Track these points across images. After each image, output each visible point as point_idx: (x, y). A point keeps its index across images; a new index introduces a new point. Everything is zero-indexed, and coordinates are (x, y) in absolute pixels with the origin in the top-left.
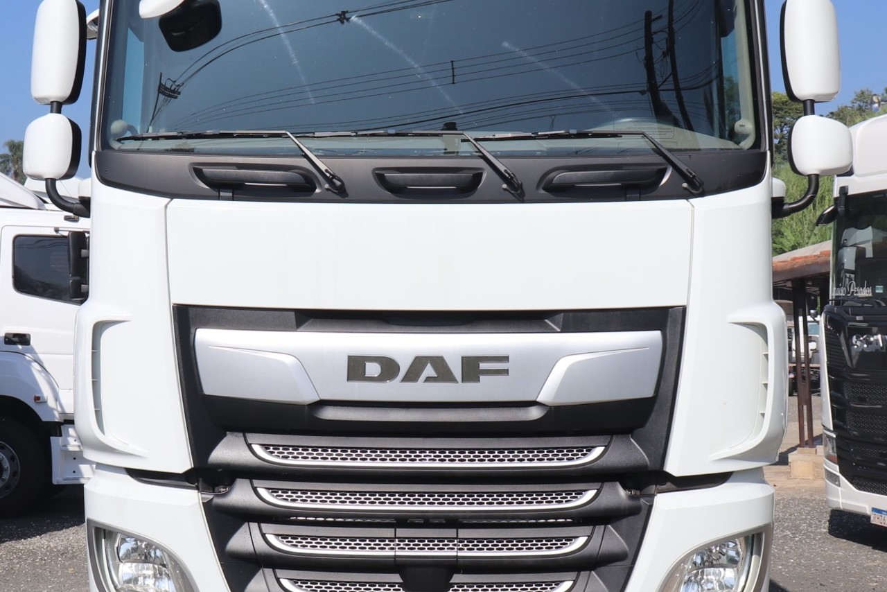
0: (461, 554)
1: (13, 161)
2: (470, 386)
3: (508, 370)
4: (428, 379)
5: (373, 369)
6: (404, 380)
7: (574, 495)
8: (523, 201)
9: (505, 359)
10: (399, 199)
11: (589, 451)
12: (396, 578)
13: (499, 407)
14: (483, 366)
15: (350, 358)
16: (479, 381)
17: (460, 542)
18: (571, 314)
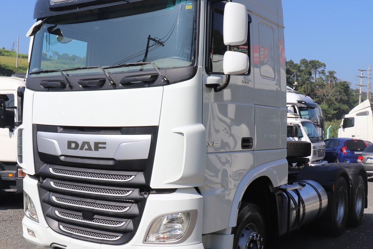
0: (95, 208)
1: (330, 77)
2: (96, 152)
3: (106, 147)
4: (86, 149)
5: (73, 145)
6: (80, 149)
7: (126, 192)
8: (115, 89)
9: (105, 143)
10: (84, 89)
11: (131, 177)
12: (81, 214)
13: (104, 160)
14: (100, 145)
15: (68, 141)
16: (98, 151)
17: (96, 204)
18: (125, 128)
